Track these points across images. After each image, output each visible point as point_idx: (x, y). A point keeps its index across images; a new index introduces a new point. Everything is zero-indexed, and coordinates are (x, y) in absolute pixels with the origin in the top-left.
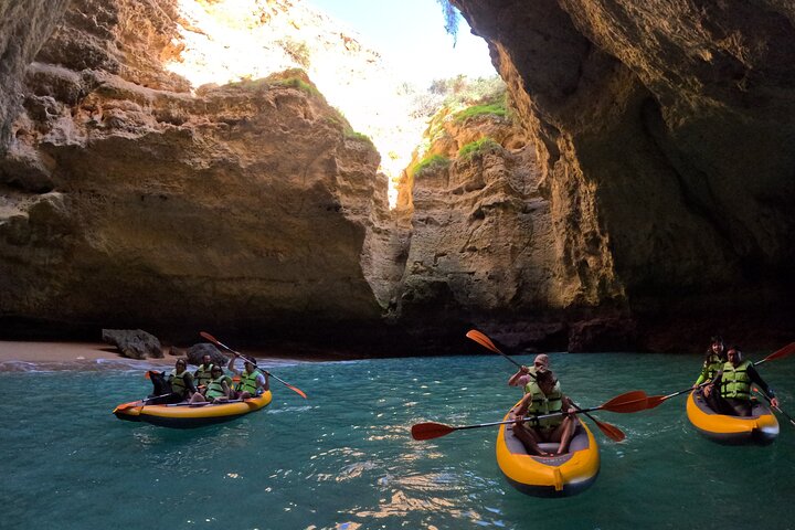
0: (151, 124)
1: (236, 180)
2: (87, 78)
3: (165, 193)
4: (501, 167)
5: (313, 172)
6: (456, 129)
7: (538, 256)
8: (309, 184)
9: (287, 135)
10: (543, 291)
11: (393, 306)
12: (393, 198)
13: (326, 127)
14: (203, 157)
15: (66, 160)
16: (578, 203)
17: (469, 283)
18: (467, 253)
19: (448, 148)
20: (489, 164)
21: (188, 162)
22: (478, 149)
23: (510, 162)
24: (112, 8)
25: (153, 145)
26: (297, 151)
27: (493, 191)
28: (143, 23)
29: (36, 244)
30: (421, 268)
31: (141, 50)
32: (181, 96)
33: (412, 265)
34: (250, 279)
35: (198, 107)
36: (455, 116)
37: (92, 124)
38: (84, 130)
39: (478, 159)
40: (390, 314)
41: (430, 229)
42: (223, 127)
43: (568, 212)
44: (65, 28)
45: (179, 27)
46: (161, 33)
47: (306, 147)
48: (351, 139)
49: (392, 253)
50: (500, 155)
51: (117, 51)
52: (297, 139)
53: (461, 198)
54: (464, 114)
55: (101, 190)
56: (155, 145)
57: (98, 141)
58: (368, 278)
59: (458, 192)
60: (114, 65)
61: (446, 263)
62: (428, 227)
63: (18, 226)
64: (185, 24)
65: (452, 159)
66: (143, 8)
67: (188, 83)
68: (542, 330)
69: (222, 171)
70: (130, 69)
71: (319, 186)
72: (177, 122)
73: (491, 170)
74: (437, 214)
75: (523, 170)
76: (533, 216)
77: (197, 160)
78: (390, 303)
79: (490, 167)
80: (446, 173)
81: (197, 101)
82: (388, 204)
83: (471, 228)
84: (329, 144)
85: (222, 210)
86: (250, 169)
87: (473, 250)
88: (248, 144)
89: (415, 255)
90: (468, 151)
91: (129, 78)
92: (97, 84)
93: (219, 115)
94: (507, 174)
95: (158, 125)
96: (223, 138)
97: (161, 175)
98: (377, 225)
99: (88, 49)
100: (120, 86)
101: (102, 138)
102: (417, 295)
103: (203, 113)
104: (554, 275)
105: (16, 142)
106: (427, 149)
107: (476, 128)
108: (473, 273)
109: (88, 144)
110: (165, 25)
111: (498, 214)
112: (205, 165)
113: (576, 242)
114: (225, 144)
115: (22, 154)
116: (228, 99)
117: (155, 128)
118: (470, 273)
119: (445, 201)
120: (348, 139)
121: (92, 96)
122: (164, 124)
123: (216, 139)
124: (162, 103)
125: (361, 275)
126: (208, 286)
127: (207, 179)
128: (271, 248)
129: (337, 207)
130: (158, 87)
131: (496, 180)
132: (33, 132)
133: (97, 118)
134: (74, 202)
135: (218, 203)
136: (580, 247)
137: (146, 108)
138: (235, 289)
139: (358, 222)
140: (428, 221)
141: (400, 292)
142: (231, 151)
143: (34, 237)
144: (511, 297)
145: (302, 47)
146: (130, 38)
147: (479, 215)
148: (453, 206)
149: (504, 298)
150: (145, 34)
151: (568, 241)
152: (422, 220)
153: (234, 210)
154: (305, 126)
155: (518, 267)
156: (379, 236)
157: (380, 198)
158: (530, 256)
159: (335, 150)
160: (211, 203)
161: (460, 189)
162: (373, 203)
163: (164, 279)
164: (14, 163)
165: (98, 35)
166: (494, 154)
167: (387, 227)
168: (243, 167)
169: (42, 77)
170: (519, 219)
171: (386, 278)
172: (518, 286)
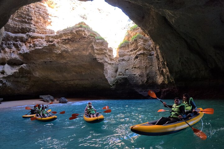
0: (45, 44)
1: (68, 54)
2: (27, 35)
3: (51, 60)
4: (142, 42)
5: (88, 50)
6: (131, 32)
7: (154, 69)
8: (88, 53)
9: (80, 41)
10: (155, 80)
11: (114, 85)
13: (90, 37)
14: (59, 50)
15: (25, 56)
17: (134, 78)
18: (133, 69)
19: (129, 38)
21: (55, 52)
22: (135, 38)
23: (146, 41)
24: (30, 16)
26: (83, 44)
27: (140, 50)
28: (39, 18)
29: (22, 77)
30: (121, 74)
31: (40, 25)
32: (52, 35)
33: (119, 73)
34: (76, 80)
35: (56, 37)
36: (131, 28)
37: (30, 46)
38: (29, 48)
39: (136, 40)
40: (113, 87)
41: (124, 62)
42: (63, 41)
44: (19, 24)
45: (49, 16)
46: (45, 19)
47: (86, 43)
49: (114, 70)
50: (142, 39)
51: (34, 27)
52: (83, 41)
53: (132, 53)
54: (133, 27)
55: (35, 62)
56: (47, 49)
57: (32, 50)
58: (106, 77)
59: (131, 51)
60: (34, 30)
61: (128, 72)
62: (123, 62)
63: (16, 74)
65: (130, 41)
66: (39, 14)
67: (53, 31)
69: (64, 53)
70: (38, 30)
71: (90, 54)
72: (52, 42)
74: (126, 58)
75: (150, 43)
79: (139, 43)
80: (128, 46)
81: (56, 35)
83: (134, 61)
84: (91, 42)
85: (66, 63)
86: (72, 51)
87: (135, 68)
88: (70, 45)
89: (119, 70)
90: (133, 38)
91: (38, 33)
92: (30, 36)
93: (62, 38)
94: (144, 44)
95: (47, 43)
96: (64, 44)
97: (49, 56)
98: (109, 62)
99: (26, 28)
100: (36, 36)
101: (33, 49)
102: (119, 82)
103: (58, 38)
104: (158, 74)
105: (13, 54)
106: (124, 39)
107: (136, 31)
108: (135, 74)
109: (30, 52)
110: (45, 17)
111: (141, 57)
112: (60, 52)
113: (160, 65)
114: (64, 46)
115: (14, 57)
116: (64, 34)
117: (46, 44)
118: (134, 75)
119: (128, 54)
120: (97, 39)
121: (29, 39)
122: (48, 43)
123: (62, 45)
124: (47, 38)
127: (61, 56)
128: (80, 71)
129: (96, 59)
130: (46, 33)
131: (141, 46)
132: (16, 51)
133: (31, 44)
134: (29, 66)
135: (64, 61)
137: (43, 40)
138: (72, 83)
139: (102, 62)
140: (123, 60)
141: (115, 80)
142: (66, 47)
143: (21, 76)
144: (145, 81)
146: (37, 22)
147: (137, 57)
148: (130, 55)
149: (143, 82)
150: (41, 20)
151: (158, 64)
152: (121, 60)
153: (69, 62)
154: (84, 37)
155: (147, 72)
156: (110, 65)
157: (110, 54)
158: (151, 69)
159: (93, 43)
160: (63, 61)
161: (132, 50)
162: (108, 56)
163: (54, 82)
164: (13, 59)
165: (28, 24)
166: (140, 38)
167: (113, 62)
168: (70, 51)
169: (16, 37)
170: (148, 58)
171: (113, 77)
172: (147, 78)
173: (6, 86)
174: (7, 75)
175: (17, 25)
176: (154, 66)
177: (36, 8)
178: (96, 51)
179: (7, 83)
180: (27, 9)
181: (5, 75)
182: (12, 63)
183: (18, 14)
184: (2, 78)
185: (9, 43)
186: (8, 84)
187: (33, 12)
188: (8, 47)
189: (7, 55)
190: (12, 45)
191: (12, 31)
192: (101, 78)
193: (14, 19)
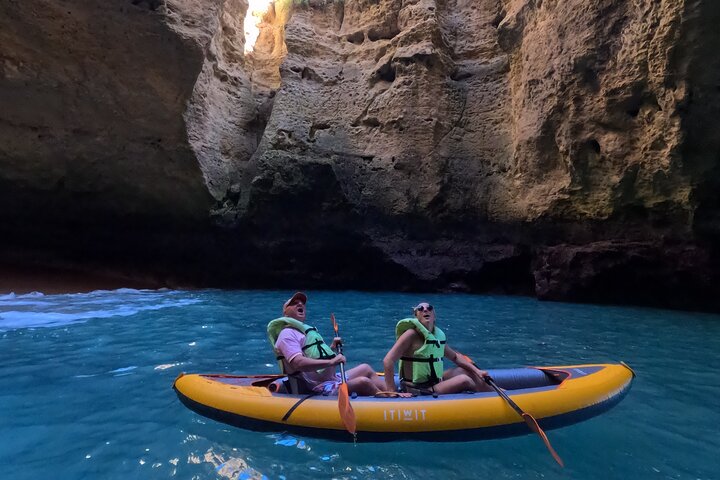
4: (430, 4)
7: (471, 142)
10: (480, 194)
11: (234, 198)
17: (363, 172)
18: (362, 128)
27: (414, 38)
30: (288, 140)
33: (274, 134)
40: (227, 210)
41: (305, 85)
49: (239, 114)
53: (359, 48)
58: (196, 145)
59: (357, 39)
61: (328, 141)
62: (305, 81)
68: (477, 254)
74: (322, 65)
76: (466, 84)
78: (229, 192)
79: (413, 3)
80: (340, 10)
82: (243, 41)
83: (372, 92)
89: (280, 120)
98: (222, 65)
102: (279, 182)
108: (370, 158)
111: (419, 73)
118: (365, 158)
119: (336, 48)
125: (182, 135)
131: (421, 21)
139: (192, 40)
140: (306, 73)
141: (249, 174)
144: (429, 199)
147: (386, 75)
148: (345, 58)
149: (417, 201)
152: (297, 70)
155: (442, 154)
156: (223, 85)
157: (232, 25)
158: (459, 140)
170: (448, 86)
171: (226, 153)
172: (442, 182)
176: (472, 127)
192: (156, 142)
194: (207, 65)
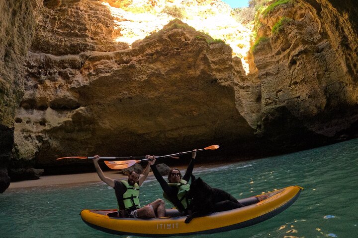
0: (116, 67)
1: (162, 81)
2: (82, 56)
3: (130, 96)
4: (296, 31)
5: (198, 66)
6: (266, 20)
7: (334, 76)
8: (198, 73)
9: (180, 52)
10: (343, 97)
11: (259, 126)
12: (247, 68)
13: (197, 41)
14: (143, 74)
15: (84, 93)
16: (343, 31)
17: (298, 103)
18: (293, 86)
19: (266, 32)
20: (289, 32)
21: (136, 79)
22: (280, 26)
23: (300, 26)
24: (82, 24)
25: (118, 76)
26: (187, 58)
27: (296, 46)
28: (99, 26)
29: (78, 131)
30: (270, 101)
31: (102, 37)
32: (126, 50)
33: (264, 101)
34: (182, 128)
35: (135, 53)
36: (263, 13)
37: (90, 74)
38: (87, 78)
39: (282, 31)
40: (259, 131)
41: (269, 78)
42: (148, 58)
43: (339, 40)
44: (66, 39)
45: (115, 21)
46: (108, 27)
47: (191, 55)
48: (212, 43)
49: (253, 98)
50: (293, 24)
51: (92, 41)
52: (185, 52)
53: (281, 56)
54: (267, 11)
55: (102, 102)
56: (121, 75)
57: (94, 81)
58: (242, 114)
59: (278, 53)
60: (93, 47)
61: (283, 95)
63: (68, 125)
64: (118, 19)
65: (269, 37)
66: (96, 19)
67: (126, 44)
69: (154, 78)
70: (100, 46)
71: (203, 72)
72: (127, 62)
73: (291, 35)
74: (271, 69)
75: (309, 28)
76: (324, 53)
77: (141, 77)
78: (258, 125)
79: (290, 33)
80: (269, 45)
81: (134, 50)
82: (245, 72)
83: (291, 71)
84: (201, 50)
85: (160, 97)
86: (167, 74)
87: (296, 83)
88: (162, 62)
89: (264, 95)
90: (276, 29)
91: (101, 50)
92: (87, 57)
93: (145, 53)
94: (301, 34)
95: (119, 66)
96: (151, 63)
97: (127, 88)
98: (241, 84)
99: (78, 44)
100: (97, 55)
101: (95, 79)
102: (271, 117)
103: (138, 54)
104: (347, 85)
105: (59, 90)
106: (255, 36)
107: (276, 15)
108: (299, 97)
109: (90, 83)
110: (109, 23)
111: (303, 58)
112: (145, 78)
113: (352, 58)
114: (152, 66)
115: (63, 94)
116: (147, 44)
117: (118, 68)
118: (297, 98)
119: (273, 60)
120: (211, 44)
121: (87, 63)
122: (122, 65)
123: (147, 64)
124: (118, 56)
125: (239, 114)
126: (162, 135)
127: (148, 84)
128: (189, 110)
129: (216, 80)
130: (115, 50)
131: (295, 39)
132: (66, 84)
133: (91, 71)
134: (91, 109)
135: (156, 94)
136: (355, 60)
137: (111, 61)
138: (175, 134)
139: (229, 85)
140: (267, 74)
141: (261, 117)
142: (155, 68)
143: (77, 128)
144: (324, 105)
145: (176, 9)
146: (96, 33)
147: (293, 62)
148: (278, 62)
149: (320, 107)
150: (102, 30)
151: (347, 59)
152: (264, 75)
153: (166, 95)
154: (187, 44)
155: (323, 86)
156: (244, 90)
157: (239, 70)
158: (329, 77)
159: (205, 51)
160: (153, 95)
161: (279, 51)
162: (236, 73)
163: (140, 135)
164: (60, 99)
165: (81, 37)
166: (289, 25)
167: (247, 84)
168: (163, 73)
169: (63, 62)
170: (316, 57)
171: (253, 112)
172: (327, 97)
173: (50, 147)
174: (50, 126)
175: (61, 41)
176: (332, 69)
177: (90, 10)
178: (213, 66)
179: (50, 141)
180: (75, 12)
181: (46, 127)
182: (60, 106)
183: (61, 23)
184: (42, 132)
185: (52, 71)
186: (54, 143)
187: (86, 16)
188: (49, 79)
189: (48, 92)
190: (57, 74)
191: (55, 52)
192: (232, 117)
193: (56, 31)
194: (236, 88)
